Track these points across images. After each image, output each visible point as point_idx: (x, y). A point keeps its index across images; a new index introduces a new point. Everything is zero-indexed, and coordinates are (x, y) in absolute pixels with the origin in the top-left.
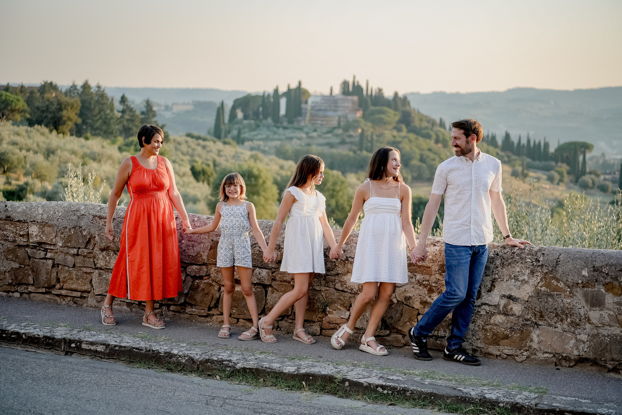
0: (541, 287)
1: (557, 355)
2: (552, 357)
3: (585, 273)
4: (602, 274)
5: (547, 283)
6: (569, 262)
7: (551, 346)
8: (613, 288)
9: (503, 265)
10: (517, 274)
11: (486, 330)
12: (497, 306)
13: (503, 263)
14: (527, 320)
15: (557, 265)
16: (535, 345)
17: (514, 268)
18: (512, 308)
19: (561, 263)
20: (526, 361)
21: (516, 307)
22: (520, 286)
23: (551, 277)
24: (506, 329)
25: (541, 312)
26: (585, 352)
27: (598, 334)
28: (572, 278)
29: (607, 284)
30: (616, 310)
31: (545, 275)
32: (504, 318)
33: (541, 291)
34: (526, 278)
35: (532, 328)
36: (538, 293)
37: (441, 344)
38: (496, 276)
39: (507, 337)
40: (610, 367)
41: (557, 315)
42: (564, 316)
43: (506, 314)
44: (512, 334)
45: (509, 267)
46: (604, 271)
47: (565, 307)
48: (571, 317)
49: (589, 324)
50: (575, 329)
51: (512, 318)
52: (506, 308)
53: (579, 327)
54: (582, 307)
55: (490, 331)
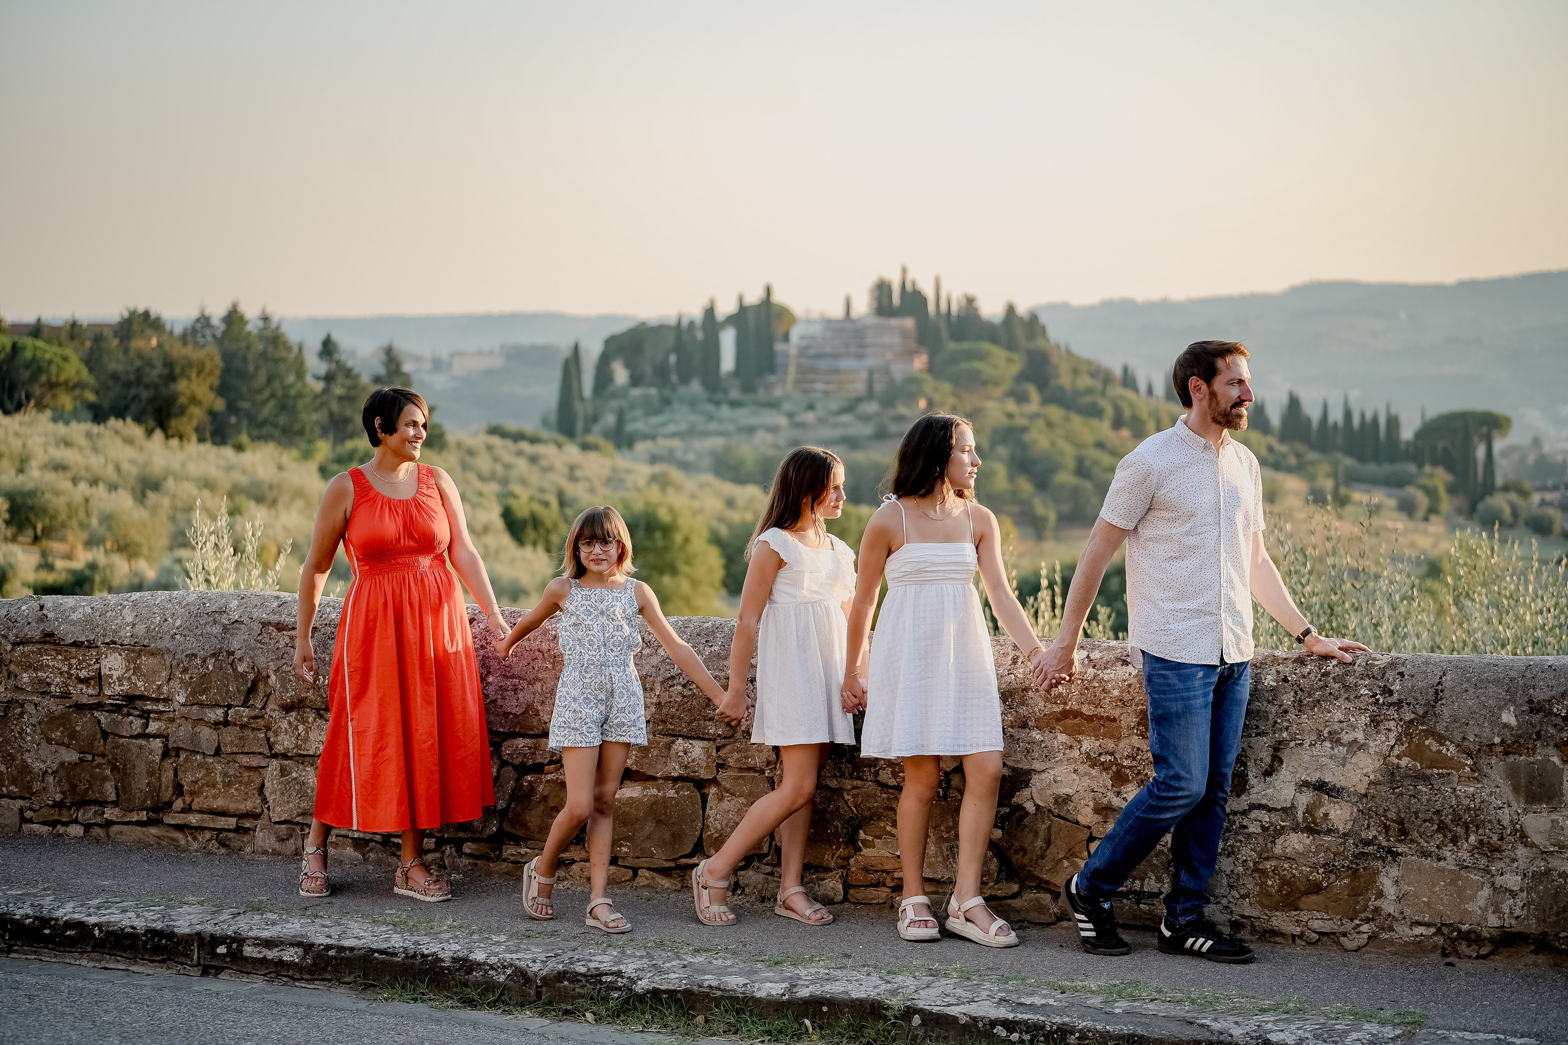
0: (1399, 757)
1: (1445, 930)
2: (1434, 934)
3: (1508, 717)
4: (1553, 718)
5: (1413, 747)
6: (1466, 691)
7: (1430, 908)
9: (1299, 705)
10: (1336, 726)
11: (1263, 872)
12: (1288, 811)
13: (1300, 701)
14: (1367, 843)
15: (1436, 700)
16: (1389, 906)
17: (1330, 712)
18: (1326, 815)
19: (1447, 694)
20: (1368, 948)
21: (1338, 812)
22: (1345, 759)
23: (1423, 731)
24: (1314, 867)
25: (1401, 822)
26: (1518, 917)
27: (1548, 871)
28: (1477, 731)
29: (1565, 744)
31: (1408, 728)
32: (1308, 841)
33: (1398, 767)
34: (1360, 736)
35: (1379, 864)
36: (1392, 774)
37: (1150, 912)
38: (1285, 735)
39: (1316, 888)
41: (1442, 828)
42: (1459, 829)
43: (1312, 830)
44: (1331, 881)
45: (1316, 710)
46: (1555, 710)
47: (1463, 805)
48: (1478, 830)
49: (1525, 846)
50: (1489, 861)
51: (1327, 838)
52: (1311, 815)
53: (1499, 856)
54: (1505, 806)
55: (1274, 873)
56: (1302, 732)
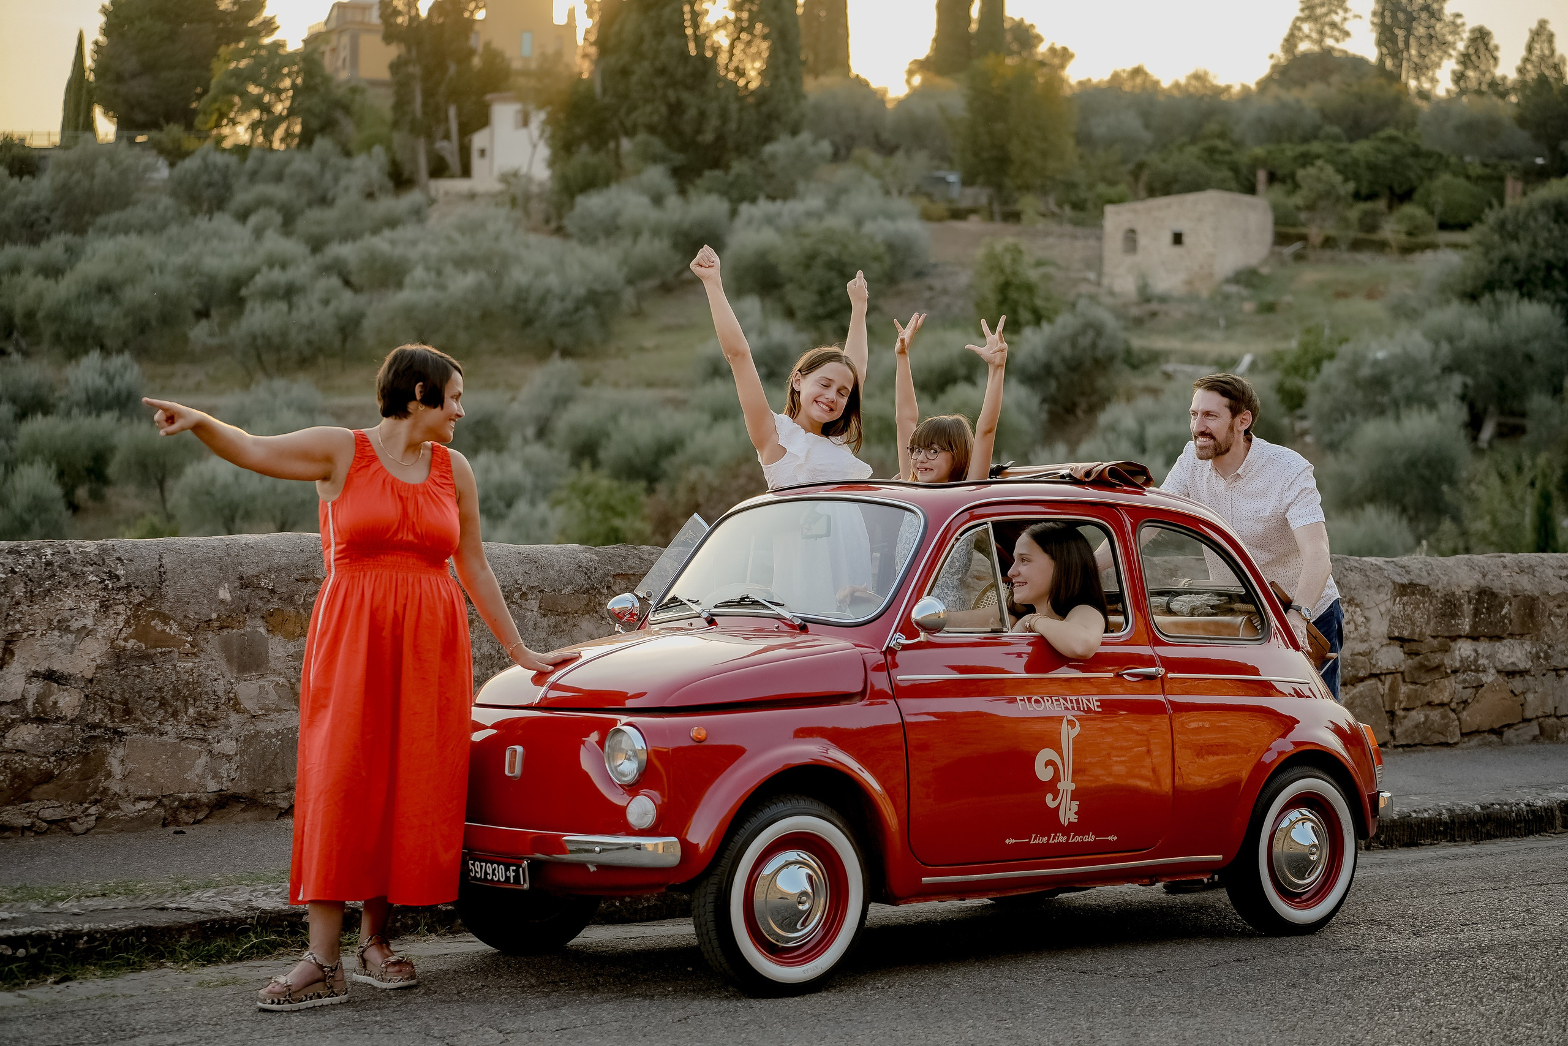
0: (126, 640)
2: (155, 807)
3: (224, 594)
4: (260, 592)
5: (140, 628)
6: (185, 571)
7: (152, 782)
8: (285, 621)
9: (31, 596)
10: (67, 614)
12: (18, 703)
13: (32, 592)
14: (95, 727)
15: (161, 582)
16: (115, 787)
17: (61, 600)
18: (55, 703)
19: (169, 575)
20: (95, 829)
21: (67, 699)
22: (73, 646)
23: (150, 612)
24: (45, 757)
25: (125, 702)
26: (233, 779)
27: (258, 732)
28: (197, 609)
29: (271, 615)
30: (291, 672)
31: (137, 610)
32: (38, 731)
33: (124, 649)
34: (89, 622)
35: (107, 745)
36: (118, 657)
38: (18, 627)
39: (47, 777)
40: (284, 805)
41: (163, 704)
42: (179, 703)
43: (40, 720)
44: (62, 768)
45: (47, 599)
46: (263, 584)
47: (182, 680)
48: (195, 702)
49: (238, 712)
50: (205, 731)
51: (55, 727)
52: (42, 705)
53: (215, 725)
54: (220, 677)
55: (6, 768)
56: (34, 623)
